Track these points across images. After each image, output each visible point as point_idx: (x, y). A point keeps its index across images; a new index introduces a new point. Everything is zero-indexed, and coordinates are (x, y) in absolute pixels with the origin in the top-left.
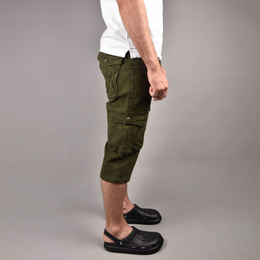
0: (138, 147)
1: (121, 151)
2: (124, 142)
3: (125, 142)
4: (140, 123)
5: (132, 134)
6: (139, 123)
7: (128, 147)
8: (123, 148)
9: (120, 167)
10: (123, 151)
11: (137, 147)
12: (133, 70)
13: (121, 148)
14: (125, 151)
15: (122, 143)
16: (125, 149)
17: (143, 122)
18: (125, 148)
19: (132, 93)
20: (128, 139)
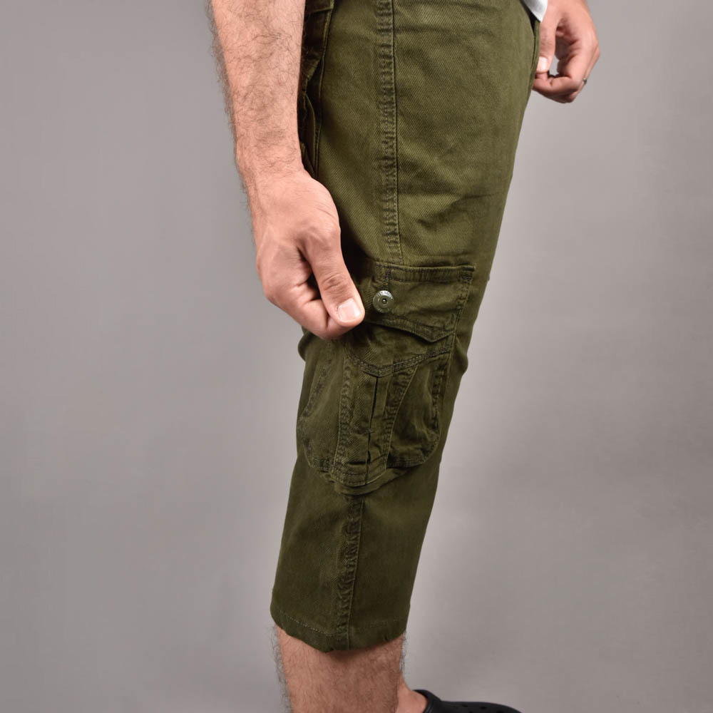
0: (420, 446)
1: (343, 476)
2: (356, 428)
3: (362, 431)
4: (430, 324)
5: (396, 384)
6: (425, 325)
7: (375, 452)
8: (352, 463)
9: (351, 570)
10: (355, 478)
11: (411, 448)
12: (391, 34)
13: (343, 460)
14: (363, 477)
15: (349, 436)
16: (363, 467)
17: (442, 319)
18: (362, 463)
19: (390, 162)
20: (376, 414)
